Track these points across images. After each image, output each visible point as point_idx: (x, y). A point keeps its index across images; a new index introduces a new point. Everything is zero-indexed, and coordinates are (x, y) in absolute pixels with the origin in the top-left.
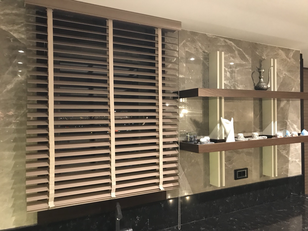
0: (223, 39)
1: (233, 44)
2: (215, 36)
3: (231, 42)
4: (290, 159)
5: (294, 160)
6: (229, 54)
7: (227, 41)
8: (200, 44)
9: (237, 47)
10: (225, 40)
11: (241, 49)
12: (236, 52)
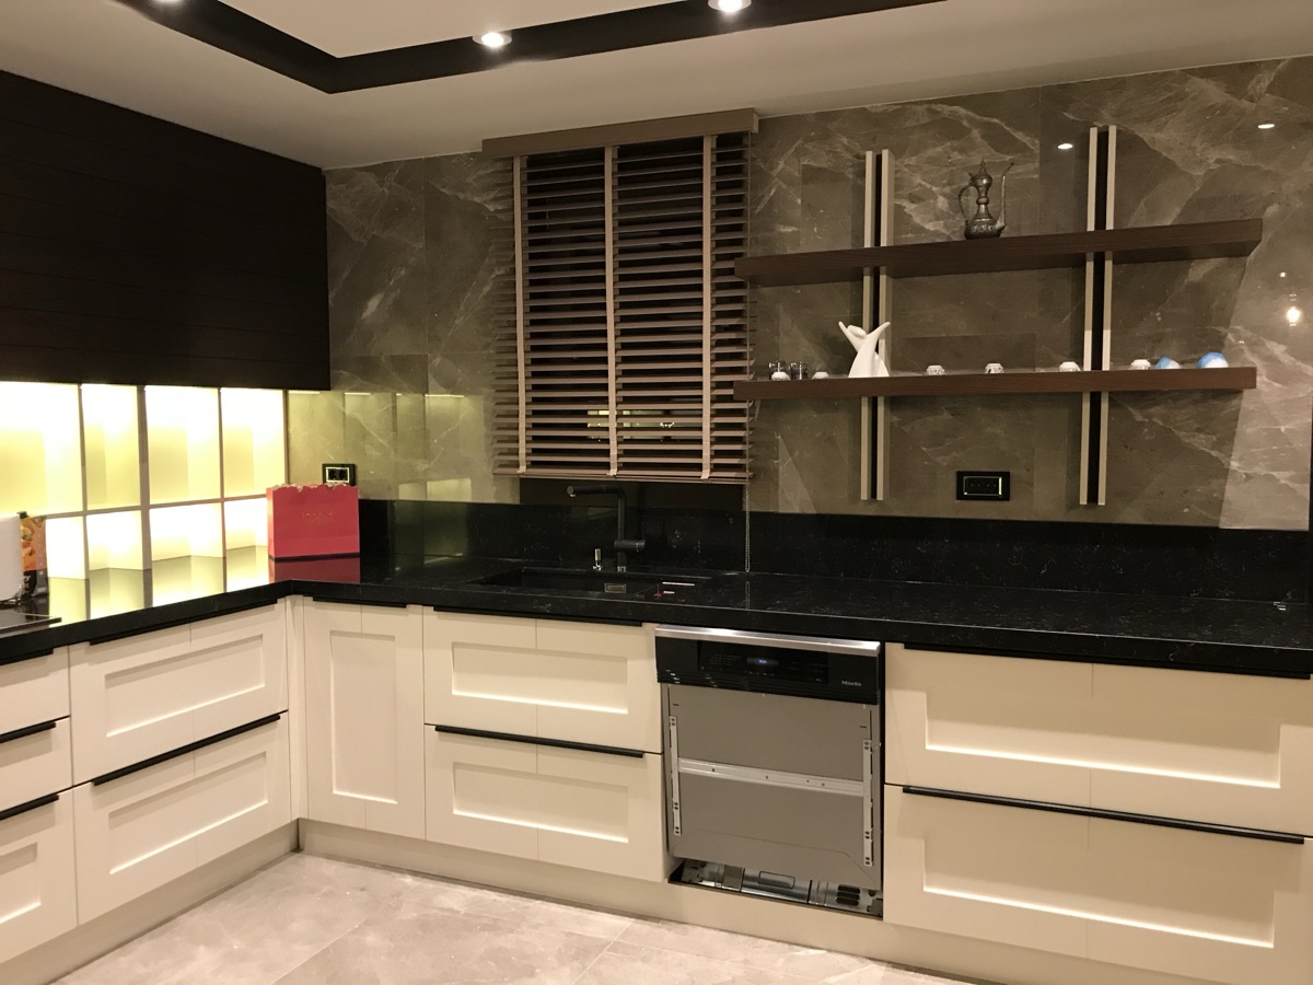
0: (926, 106)
1: (962, 111)
2: (896, 105)
3: (955, 108)
4: (1234, 464)
5: (1260, 470)
6: (949, 144)
7: (938, 107)
8: (845, 140)
9: (978, 117)
10: (934, 106)
11: (996, 120)
12: (976, 133)
